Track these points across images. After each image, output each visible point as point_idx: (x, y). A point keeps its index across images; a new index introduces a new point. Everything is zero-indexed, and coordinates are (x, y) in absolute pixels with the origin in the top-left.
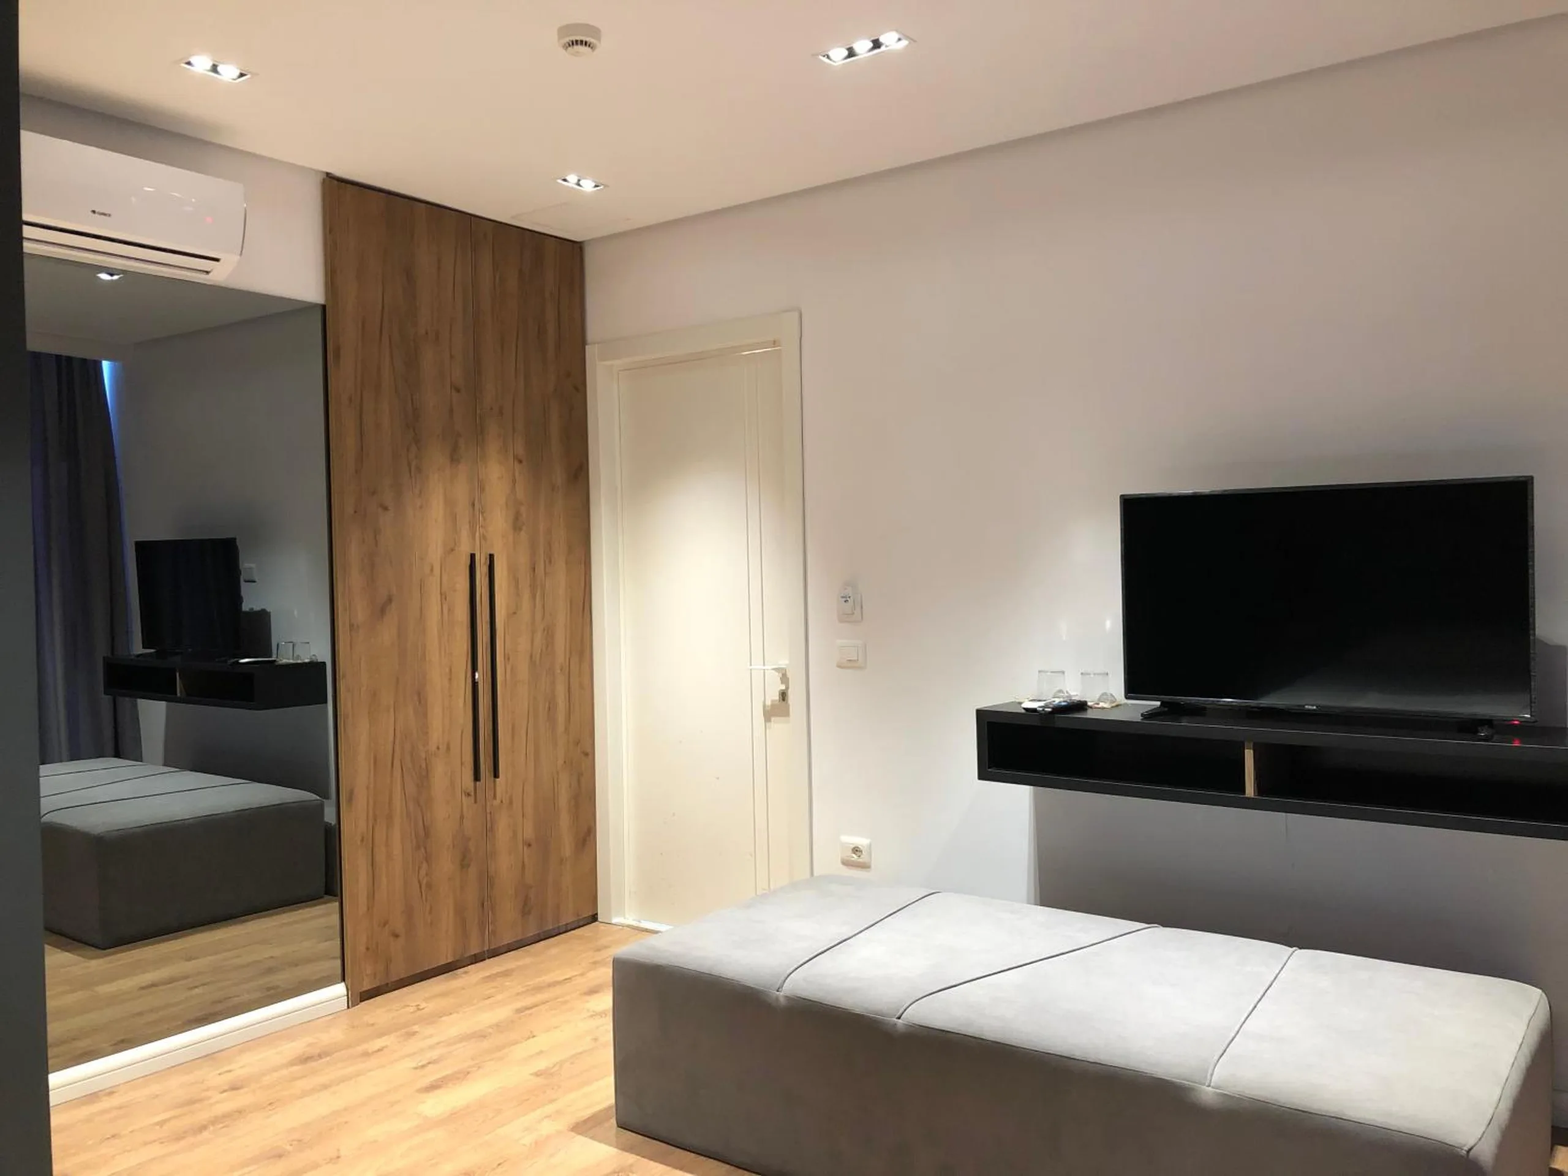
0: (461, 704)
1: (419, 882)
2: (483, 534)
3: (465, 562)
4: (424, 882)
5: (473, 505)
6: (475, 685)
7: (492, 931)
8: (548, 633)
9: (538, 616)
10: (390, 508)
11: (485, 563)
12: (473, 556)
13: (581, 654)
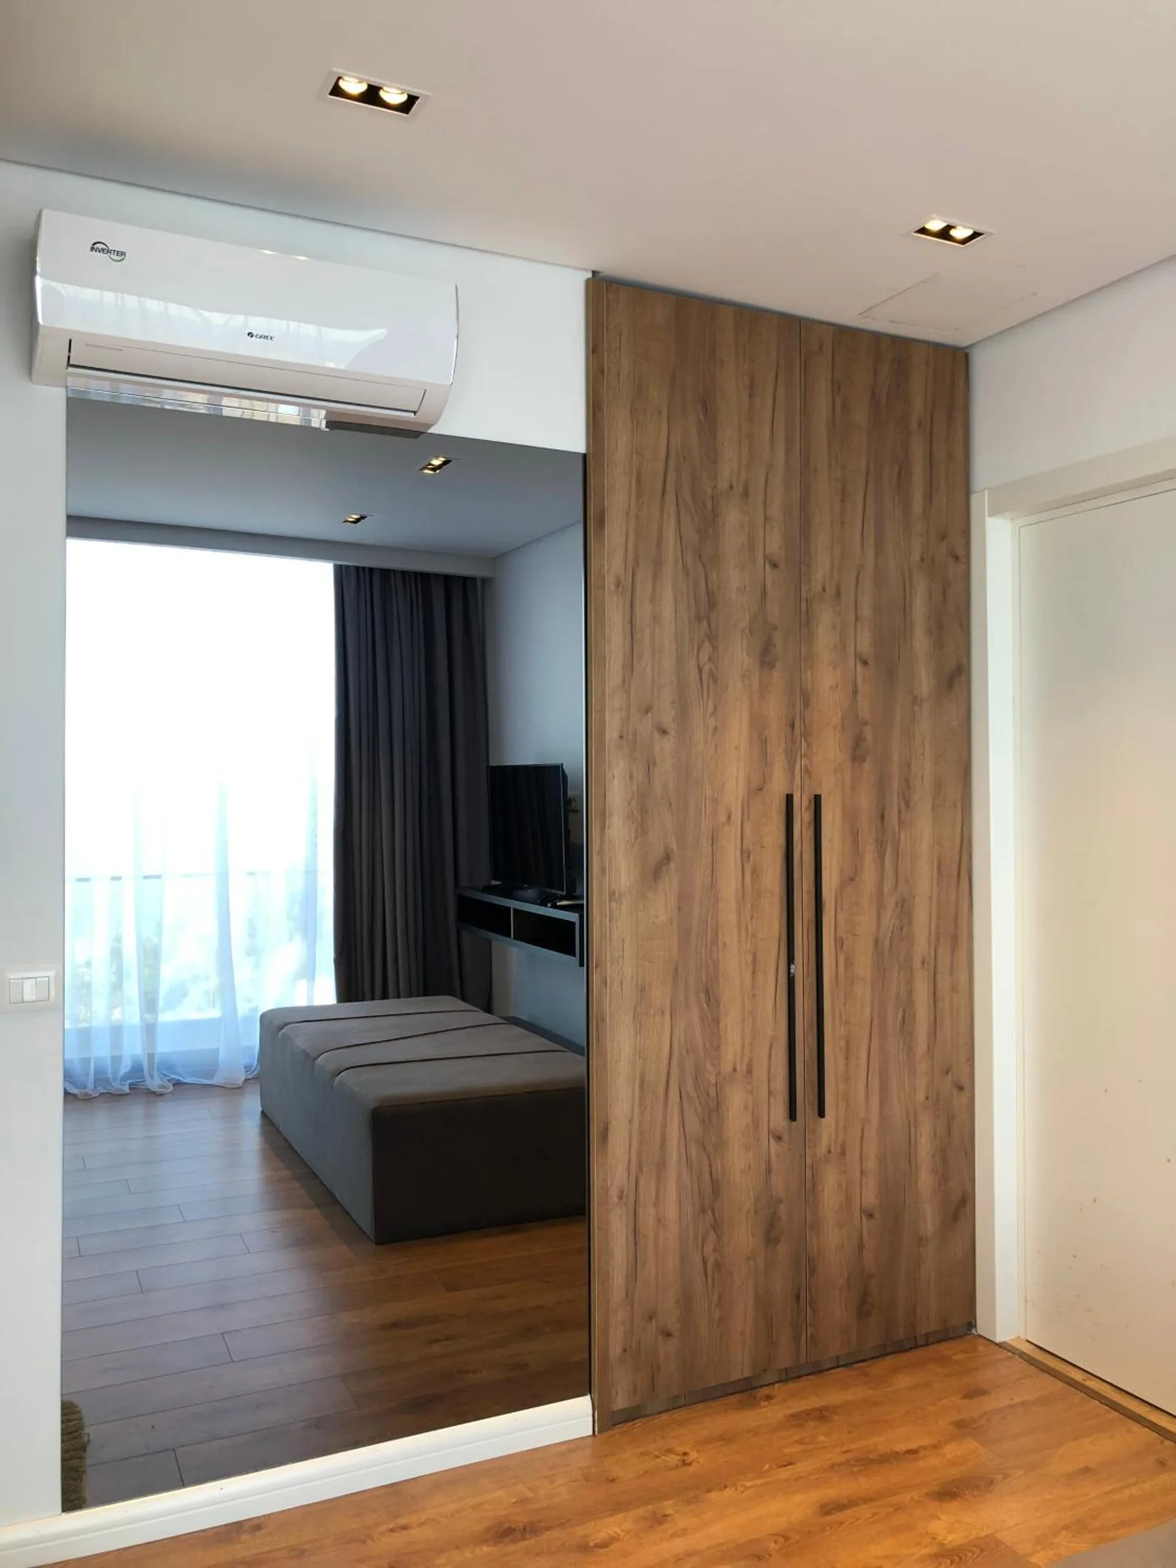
0: (770, 1004)
1: (704, 1260)
2: (806, 766)
3: (779, 804)
4: (711, 1260)
5: (793, 726)
6: (791, 981)
7: (812, 1335)
8: (902, 907)
9: (888, 885)
10: (669, 731)
11: (808, 808)
12: (789, 798)
13: (955, 939)
